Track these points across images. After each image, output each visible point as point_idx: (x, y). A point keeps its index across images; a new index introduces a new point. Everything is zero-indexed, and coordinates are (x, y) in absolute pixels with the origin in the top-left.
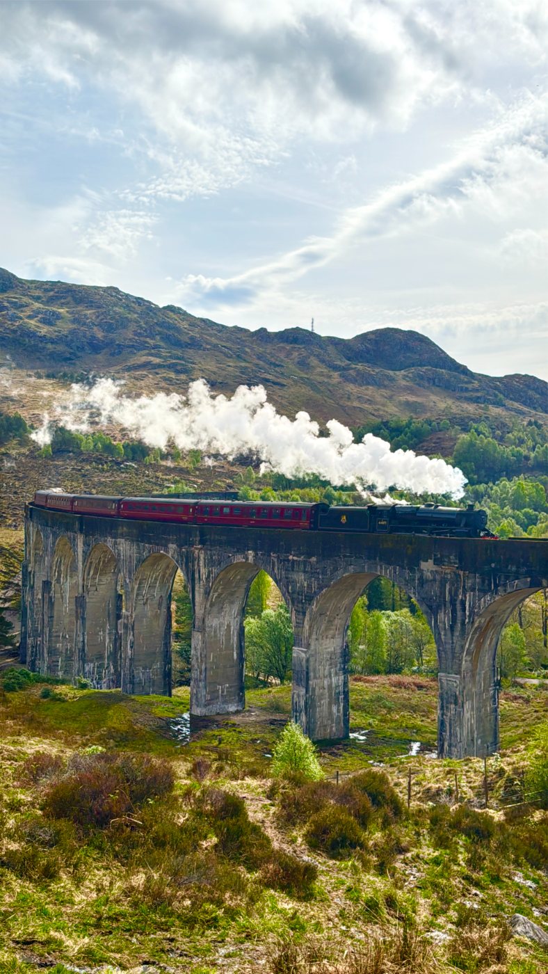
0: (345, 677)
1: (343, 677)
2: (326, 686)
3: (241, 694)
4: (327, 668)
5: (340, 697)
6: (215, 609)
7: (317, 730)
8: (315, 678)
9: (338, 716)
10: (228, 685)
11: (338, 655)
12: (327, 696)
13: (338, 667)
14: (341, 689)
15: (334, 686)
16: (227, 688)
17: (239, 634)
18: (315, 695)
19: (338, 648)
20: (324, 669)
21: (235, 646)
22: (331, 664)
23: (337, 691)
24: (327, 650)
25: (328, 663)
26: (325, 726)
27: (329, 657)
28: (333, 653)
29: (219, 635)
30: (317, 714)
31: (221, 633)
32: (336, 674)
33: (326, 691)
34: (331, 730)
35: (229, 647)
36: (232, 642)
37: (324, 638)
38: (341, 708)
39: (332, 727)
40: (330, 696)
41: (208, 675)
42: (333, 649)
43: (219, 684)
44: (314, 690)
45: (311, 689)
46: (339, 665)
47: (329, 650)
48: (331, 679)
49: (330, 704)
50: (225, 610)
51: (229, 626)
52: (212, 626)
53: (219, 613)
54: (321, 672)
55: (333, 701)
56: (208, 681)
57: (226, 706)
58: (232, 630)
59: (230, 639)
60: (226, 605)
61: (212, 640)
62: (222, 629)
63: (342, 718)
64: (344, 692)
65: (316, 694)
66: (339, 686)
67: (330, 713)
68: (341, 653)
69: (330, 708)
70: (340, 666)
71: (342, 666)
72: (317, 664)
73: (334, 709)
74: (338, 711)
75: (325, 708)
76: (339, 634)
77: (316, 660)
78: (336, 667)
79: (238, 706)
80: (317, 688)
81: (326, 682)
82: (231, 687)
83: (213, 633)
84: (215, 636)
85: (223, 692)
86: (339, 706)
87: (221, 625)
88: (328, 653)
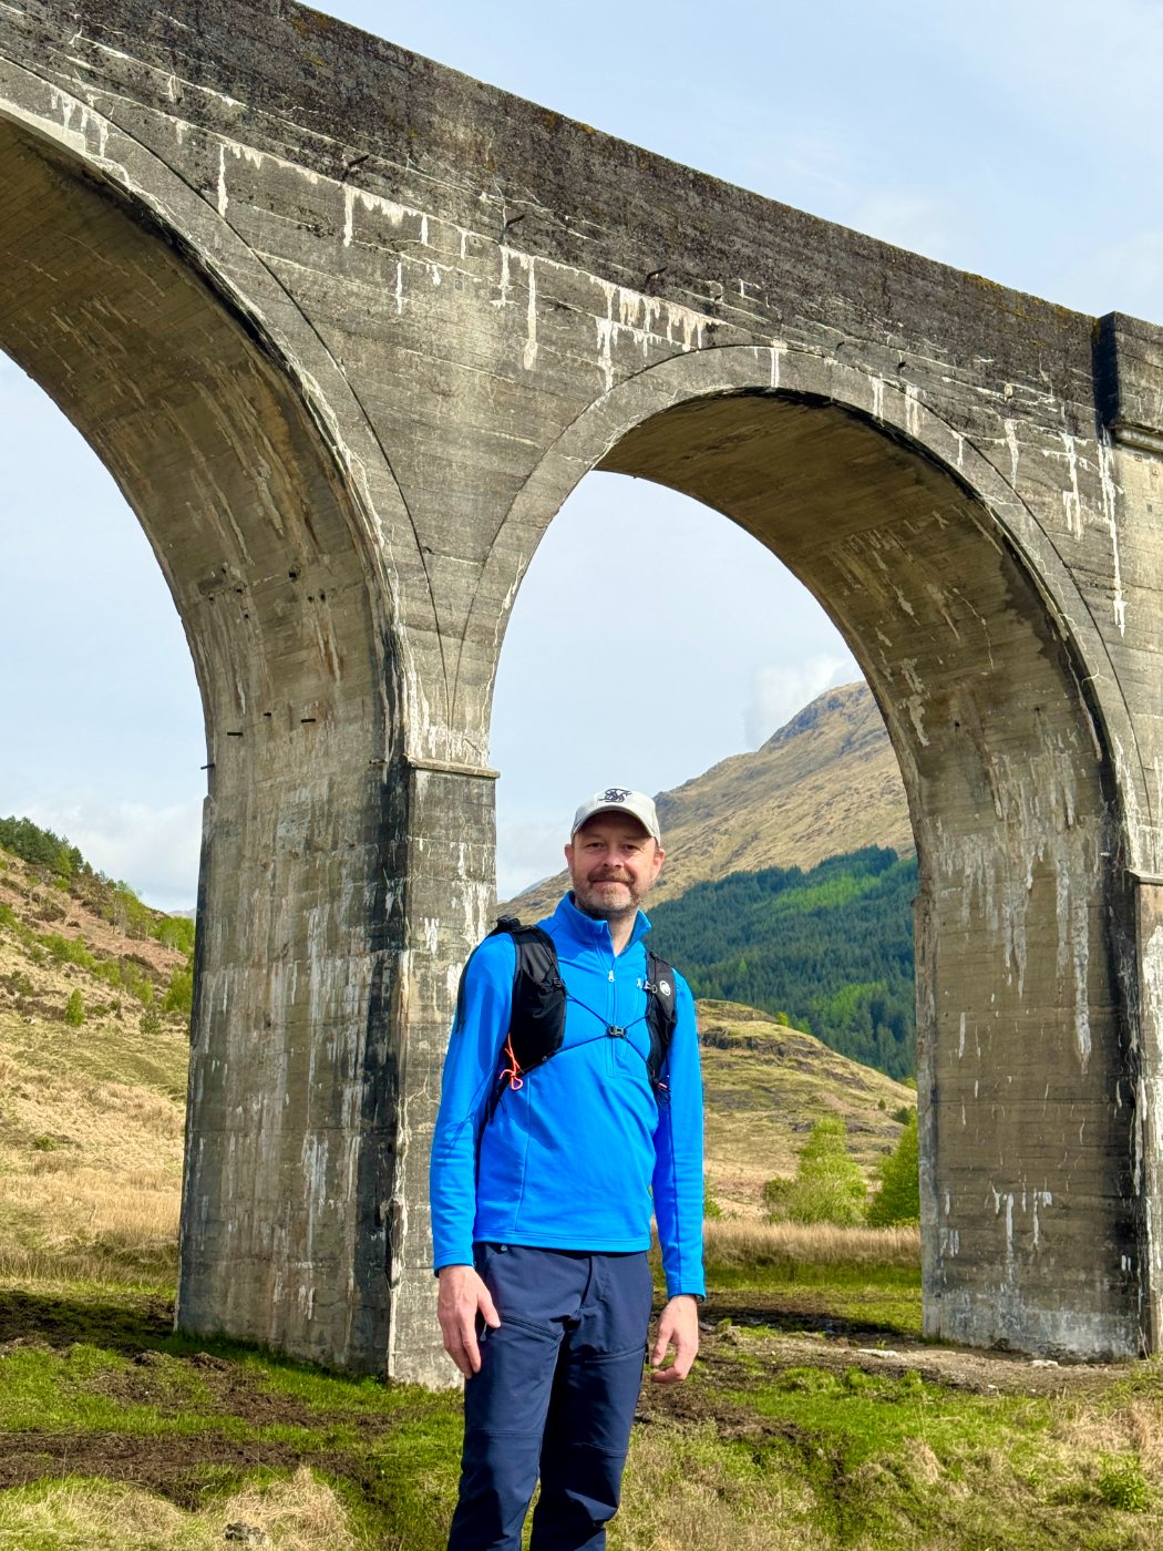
0: (378, 970)
1: (367, 963)
2: (277, 1016)
3: (1125, 1262)
4: (290, 899)
5: (348, 1093)
6: (955, 785)
7: (222, 1265)
8: (231, 956)
9: (331, 1213)
10: (1048, 1198)
11: (351, 826)
12: (278, 1070)
13: (345, 902)
14: (354, 1038)
15: (315, 1013)
16: (1045, 1212)
17: (1106, 922)
18: (223, 1057)
19: (354, 779)
20: (276, 910)
21: (1081, 985)
22: (307, 883)
23: (333, 1050)
24: (295, 797)
25: (297, 871)
26: (265, 1258)
27: (299, 834)
28: (326, 813)
29: (994, 926)
30: (229, 1171)
31: (1007, 911)
32: (333, 943)
33: (278, 1037)
34: (288, 1304)
35: (1047, 987)
36: (1062, 961)
37: (278, 722)
38: (350, 1162)
39: (293, 1280)
40: (296, 1076)
41: (944, 1122)
42: (324, 790)
43: (1005, 1184)
44: (221, 1026)
45: (208, 1019)
46: (348, 886)
47: (304, 794)
48: (304, 969)
49: (293, 1125)
50: (1003, 786)
51: (1044, 874)
52: (959, 873)
53: (979, 807)
54: (261, 923)
55: (310, 1113)
56: (945, 1158)
57: (1045, 1317)
58: (1062, 892)
59: (1054, 944)
60: (1001, 762)
61: (963, 948)
62: (1010, 889)
63: (350, 1237)
64: (370, 1063)
65: (232, 1051)
66: (341, 1020)
67: (292, 1186)
68: (368, 809)
69: (291, 1155)
70: (358, 891)
71: (368, 896)
72: (244, 877)
73: (313, 1159)
74: (333, 1175)
75: (268, 1142)
76: (348, 695)
77: (240, 856)
78: (334, 895)
79: (1108, 1329)
80: (236, 1021)
81: (277, 987)
82: (1065, 1210)
83: (965, 913)
84: (979, 928)
85: (1022, 1231)
86: (336, 1151)
87: (1004, 869)
88: (300, 811)
